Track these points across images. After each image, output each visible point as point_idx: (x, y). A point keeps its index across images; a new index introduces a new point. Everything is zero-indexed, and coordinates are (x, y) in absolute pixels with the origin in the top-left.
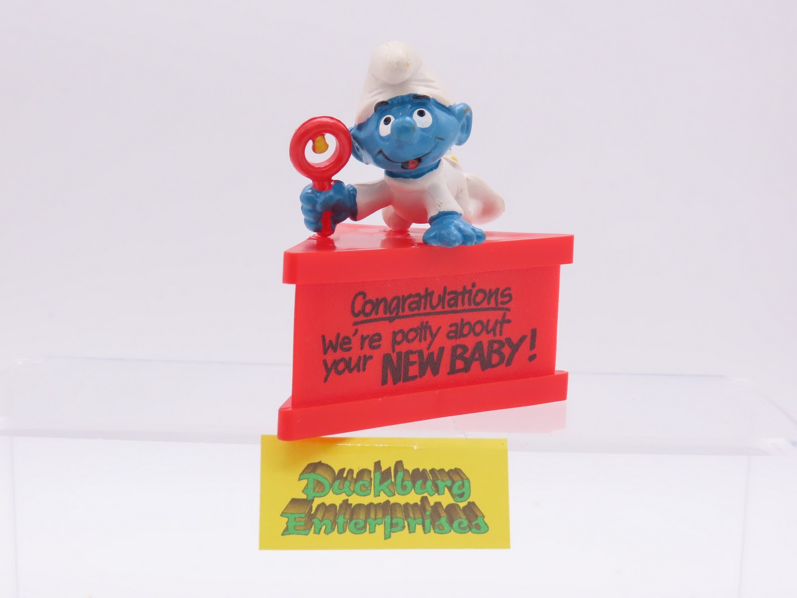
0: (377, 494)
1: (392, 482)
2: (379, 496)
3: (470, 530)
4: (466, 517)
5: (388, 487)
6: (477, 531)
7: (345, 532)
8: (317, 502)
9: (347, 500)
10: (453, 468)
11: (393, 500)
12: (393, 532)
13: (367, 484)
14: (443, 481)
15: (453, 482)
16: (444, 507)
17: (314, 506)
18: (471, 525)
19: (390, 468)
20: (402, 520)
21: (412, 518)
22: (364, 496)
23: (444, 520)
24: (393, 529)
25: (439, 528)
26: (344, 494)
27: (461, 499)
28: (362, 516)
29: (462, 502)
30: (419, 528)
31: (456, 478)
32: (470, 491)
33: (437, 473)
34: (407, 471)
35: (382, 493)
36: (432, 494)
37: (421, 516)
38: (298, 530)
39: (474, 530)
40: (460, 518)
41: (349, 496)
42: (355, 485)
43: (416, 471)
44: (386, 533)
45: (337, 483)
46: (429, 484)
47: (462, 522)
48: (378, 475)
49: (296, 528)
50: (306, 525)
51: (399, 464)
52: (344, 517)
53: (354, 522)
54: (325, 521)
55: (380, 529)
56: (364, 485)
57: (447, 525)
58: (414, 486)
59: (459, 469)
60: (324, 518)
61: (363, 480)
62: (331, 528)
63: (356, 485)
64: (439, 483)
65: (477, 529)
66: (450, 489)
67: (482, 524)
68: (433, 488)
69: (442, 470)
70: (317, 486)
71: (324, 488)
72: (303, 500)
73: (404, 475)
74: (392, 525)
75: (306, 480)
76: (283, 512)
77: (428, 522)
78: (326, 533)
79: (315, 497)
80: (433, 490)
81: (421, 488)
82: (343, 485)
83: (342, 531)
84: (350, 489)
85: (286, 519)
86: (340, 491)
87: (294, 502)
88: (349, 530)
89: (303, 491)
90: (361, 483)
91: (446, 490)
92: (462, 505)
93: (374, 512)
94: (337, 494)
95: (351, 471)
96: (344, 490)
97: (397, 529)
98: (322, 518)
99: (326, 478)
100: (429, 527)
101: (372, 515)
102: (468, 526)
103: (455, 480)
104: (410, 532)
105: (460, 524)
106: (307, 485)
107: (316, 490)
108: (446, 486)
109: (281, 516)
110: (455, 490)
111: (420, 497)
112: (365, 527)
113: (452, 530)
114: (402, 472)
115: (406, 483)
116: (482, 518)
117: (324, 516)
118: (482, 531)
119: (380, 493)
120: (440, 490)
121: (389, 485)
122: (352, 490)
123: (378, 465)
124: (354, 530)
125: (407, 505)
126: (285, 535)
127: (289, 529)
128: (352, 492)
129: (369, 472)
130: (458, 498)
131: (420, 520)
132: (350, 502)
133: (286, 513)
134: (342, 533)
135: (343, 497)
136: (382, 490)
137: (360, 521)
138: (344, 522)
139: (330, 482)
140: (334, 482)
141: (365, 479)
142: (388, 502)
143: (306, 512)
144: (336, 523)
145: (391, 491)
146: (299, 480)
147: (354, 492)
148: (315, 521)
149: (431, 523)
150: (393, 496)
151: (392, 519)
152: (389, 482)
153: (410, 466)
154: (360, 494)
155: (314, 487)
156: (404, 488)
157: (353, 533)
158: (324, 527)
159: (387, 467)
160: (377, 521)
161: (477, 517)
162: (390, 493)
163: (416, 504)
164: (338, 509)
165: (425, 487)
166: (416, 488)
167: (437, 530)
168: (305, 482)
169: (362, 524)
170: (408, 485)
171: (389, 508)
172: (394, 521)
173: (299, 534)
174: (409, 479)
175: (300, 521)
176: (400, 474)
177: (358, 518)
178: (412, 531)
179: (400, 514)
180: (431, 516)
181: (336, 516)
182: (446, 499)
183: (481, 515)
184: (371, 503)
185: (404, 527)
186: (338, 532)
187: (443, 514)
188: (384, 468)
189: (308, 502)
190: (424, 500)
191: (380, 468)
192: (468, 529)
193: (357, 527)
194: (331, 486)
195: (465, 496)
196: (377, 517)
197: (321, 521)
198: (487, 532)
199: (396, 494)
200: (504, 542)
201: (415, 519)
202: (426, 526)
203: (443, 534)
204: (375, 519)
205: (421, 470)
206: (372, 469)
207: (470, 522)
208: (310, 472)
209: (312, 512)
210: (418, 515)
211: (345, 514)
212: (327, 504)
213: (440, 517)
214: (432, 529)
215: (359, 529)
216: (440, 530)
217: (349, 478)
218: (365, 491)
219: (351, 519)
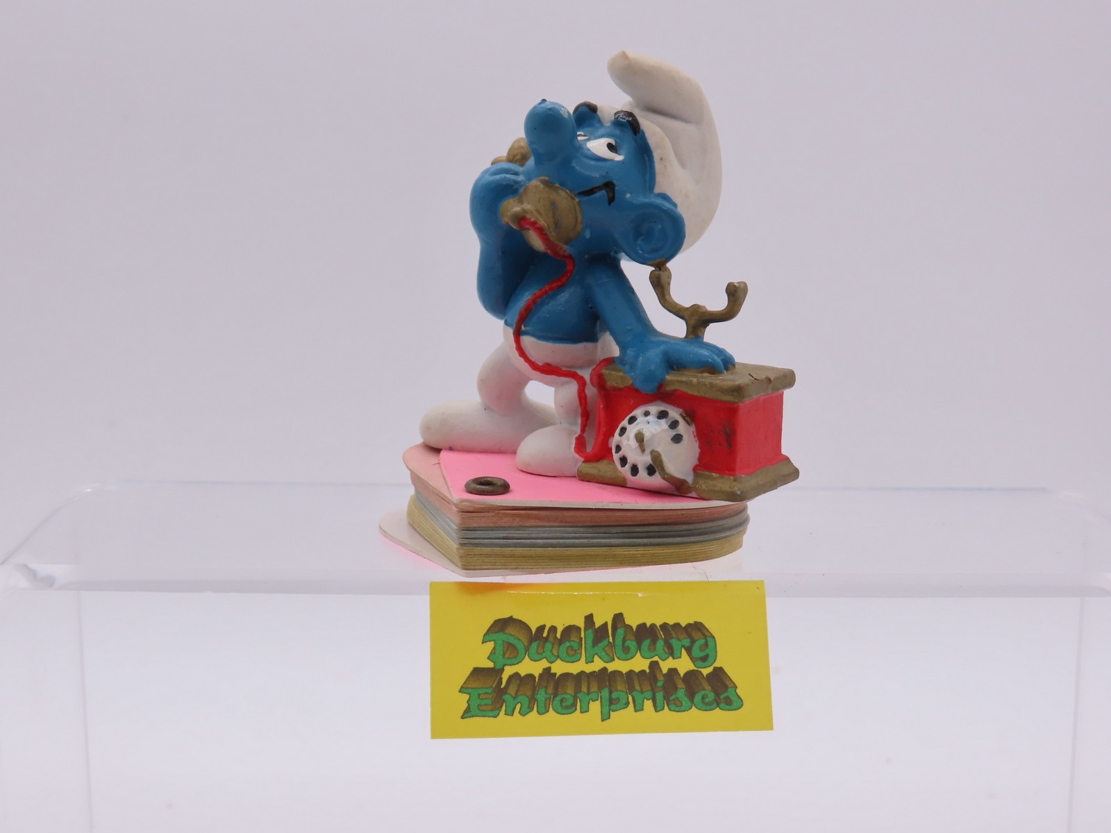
0: (590, 659)
1: (609, 642)
2: (593, 661)
3: (718, 705)
4: (712, 688)
5: (604, 649)
6: (728, 707)
7: (548, 711)
8: (508, 671)
9: (549, 668)
10: (692, 622)
11: (611, 667)
12: (613, 711)
13: (576, 646)
14: (679, 639)
15: (693, 641)
16: (682, 675)
17: (505, 677)
18: (719, 698)
19: (606, 624)
20: (624, 694)
21: (638, 691)
22: (573, 662)
23: (681, 693)
24: (613, 707)
25: (675, 704)
26: (545, 659)
27: (704, 664)
28: (570, 690)
29: (705, 668)
30: (648, 704)
31: (696, 635)
32: (716, 652)
33: (670, 629)
34: (630, 627)
35: (596, 658)
36: (664, 658)
37: (650, 688)
38: (484, 711)
39: (723, 705)
40: (704, 689)
41: (551, 663)
42: (559, 647)
43: (642, 627)
44: (604, 712)
45: (535, 645)
46: (660, 644)
47: (707, 695)
48: (590, 633)
49: (481, 708)
50: (494, 703)
51: (618, 618)
52: (546, 691)
53: (559, 698)
54: (520, 698)
55: (595, 707)
56: (571, 647)
57: (686, 699)
58: (639, 648)
59: (701, 624)
60: (519, 694)
61: (570, 641)
62: (529, 708)
63: (561, 648)
64: (674, 642)
65: (727, 705)
66: (689, 651)
67: (734, 698)
68: (666, 649)
69: (677, 625)
70: (508, 649)
71: (518, 653)
72: (489, 669)
73: (625, 632)
74: (612, 702)
75: (493, 642)
76: (462, 687)
77: (660, 696)
78: (522, 714)
79: (505, 665)
80: (666, 653)
81: (649, 650)
82: (544, 647)
83: (543, 710)
84: (553, 654)
85: (467, 697)
86: (538, 657)
87: (477, 672)
88: (554, 709)
89: (489, 658)
90: (568, 644)
91: (684, 652)
92: (706, 672)
93: (586, 684)
94: (535, 661)
95: (553, 629)
96: (544, 655)
97: (618, 706)
98: (516, 694)
99: (519, 639)
100: (662, 702)
101: (584, 689)
102: (715, 700)
103: (696, 638)
104: (636, 711)
105: (703, 697)
106: (494, 648)
107: (507, 656)
108: (684, 646)
109: (460, 691)
110: (696, 652)
111: (649, 661)
112: (574, 705)
113: (693, 707)
114: (623, 629)
115: (628, 643)
116: (733, 689)
117: (518, 691)
118: (734, 705)
119: (593, 658)
120: (675, 652)
121: (606, 647)
122: (556, 654)
123: (589, 619)
124: (560, 709)
125: (631, 672)
126: (466, 718)
127: (471, 710)
128: (555, 658)
129: (578, 629)
130: (700, 663)
131: (649, 694)
132: (553, 671)
133: (467, 688)
134: (544, 714)
135: (544, 664)
136: (596, 654)
137: (568, 696)
138: (546, 699)
139: (526, 644)
140: (530, 644)
141: (572, 639)
142: (605, 669)
143: (494, 686)
144: (536, 700)
145: (608, 655)
146: (483, 643)
147: (558, 657)
148: (506, 697)
149: (665, 698)
150: (611, 661)
151: (611, 693)
152: (605, 643)
153: (633, 621)
154: (567, 660)
155: (503, 651)
156: (626, 650)
157: (559, 713)
158: (518, 706)
159: (603, 622)
160: (590, 696)
161: (726, 687)
162: (606, 658)
163: (643, 672)
164: (537, 680)
165: (655, 647)
166: (642, 650)
167: (673, 707)
168: (490, 645)
169: (570, 701)
170: (631, 646)
171: (607, 678)
172: (615, 695)
173: (485, 716)
174: (634, 638)
175: (486, 699)
176: (621, 632)
177: (566, 693)
178: (638, 708)
179: (621, 686)
180: (664, 688)
181: (534, 690)
182: (683, 664)
183: (733, 685)
184: (582, 671)
185: (627, 703)
186: (538, 712)
187: (681, 685)
188: (597, 625)
189: (496, 672)
190: (654, 666)
191: (593, 623)
192: (715, 705)
193: (564, 704)
194: (527, 650)
195: (709, 659)
196: (592, 690)
197: (514, 698)
198: (741, 707)
199: (616, 658)
200: (764, 722)
201: (642, 692)
202: (658, 701)
203: (681, 711)
204: (589, 693)
205: (648, 626)
206: (581, 623)
207: (717, 694)
208: (498, 632)
209: (502, 686)
210: (647, 687)
211: (546, 687)
212: (523, 674)
213: (676, 688)
214: (666, 705)
215: (567, 707)
216: (677, 707)
217: (551, 639)
218: (573, 656)
219: (555, 695)
